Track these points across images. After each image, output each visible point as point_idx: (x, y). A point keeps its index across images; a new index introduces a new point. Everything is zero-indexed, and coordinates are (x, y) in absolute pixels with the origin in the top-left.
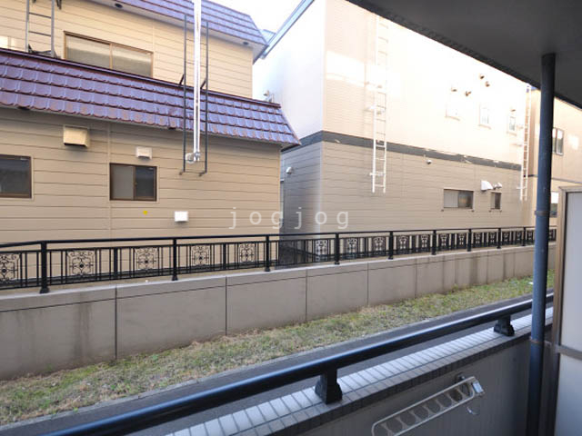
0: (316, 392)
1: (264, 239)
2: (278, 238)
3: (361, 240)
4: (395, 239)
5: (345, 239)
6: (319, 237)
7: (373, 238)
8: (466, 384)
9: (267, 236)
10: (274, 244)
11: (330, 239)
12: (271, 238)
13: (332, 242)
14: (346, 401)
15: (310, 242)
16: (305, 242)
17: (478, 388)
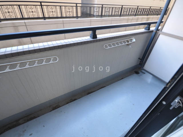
0: (90, 37)
1: (75, 5)
2: (80, 5)
3: (111, 8)
4: (123, 8)
5: (105, 7)
6: (96, 6)
7: (115, 8)
8: (131, 39)
9: (77, 4)
10: (79, 8)
11: (100, 7)
12: (78, 5)
13: (101, 8)
14: (98, 39)
15: (92, 8)
16: (90, 7)
17: (134, 40)
